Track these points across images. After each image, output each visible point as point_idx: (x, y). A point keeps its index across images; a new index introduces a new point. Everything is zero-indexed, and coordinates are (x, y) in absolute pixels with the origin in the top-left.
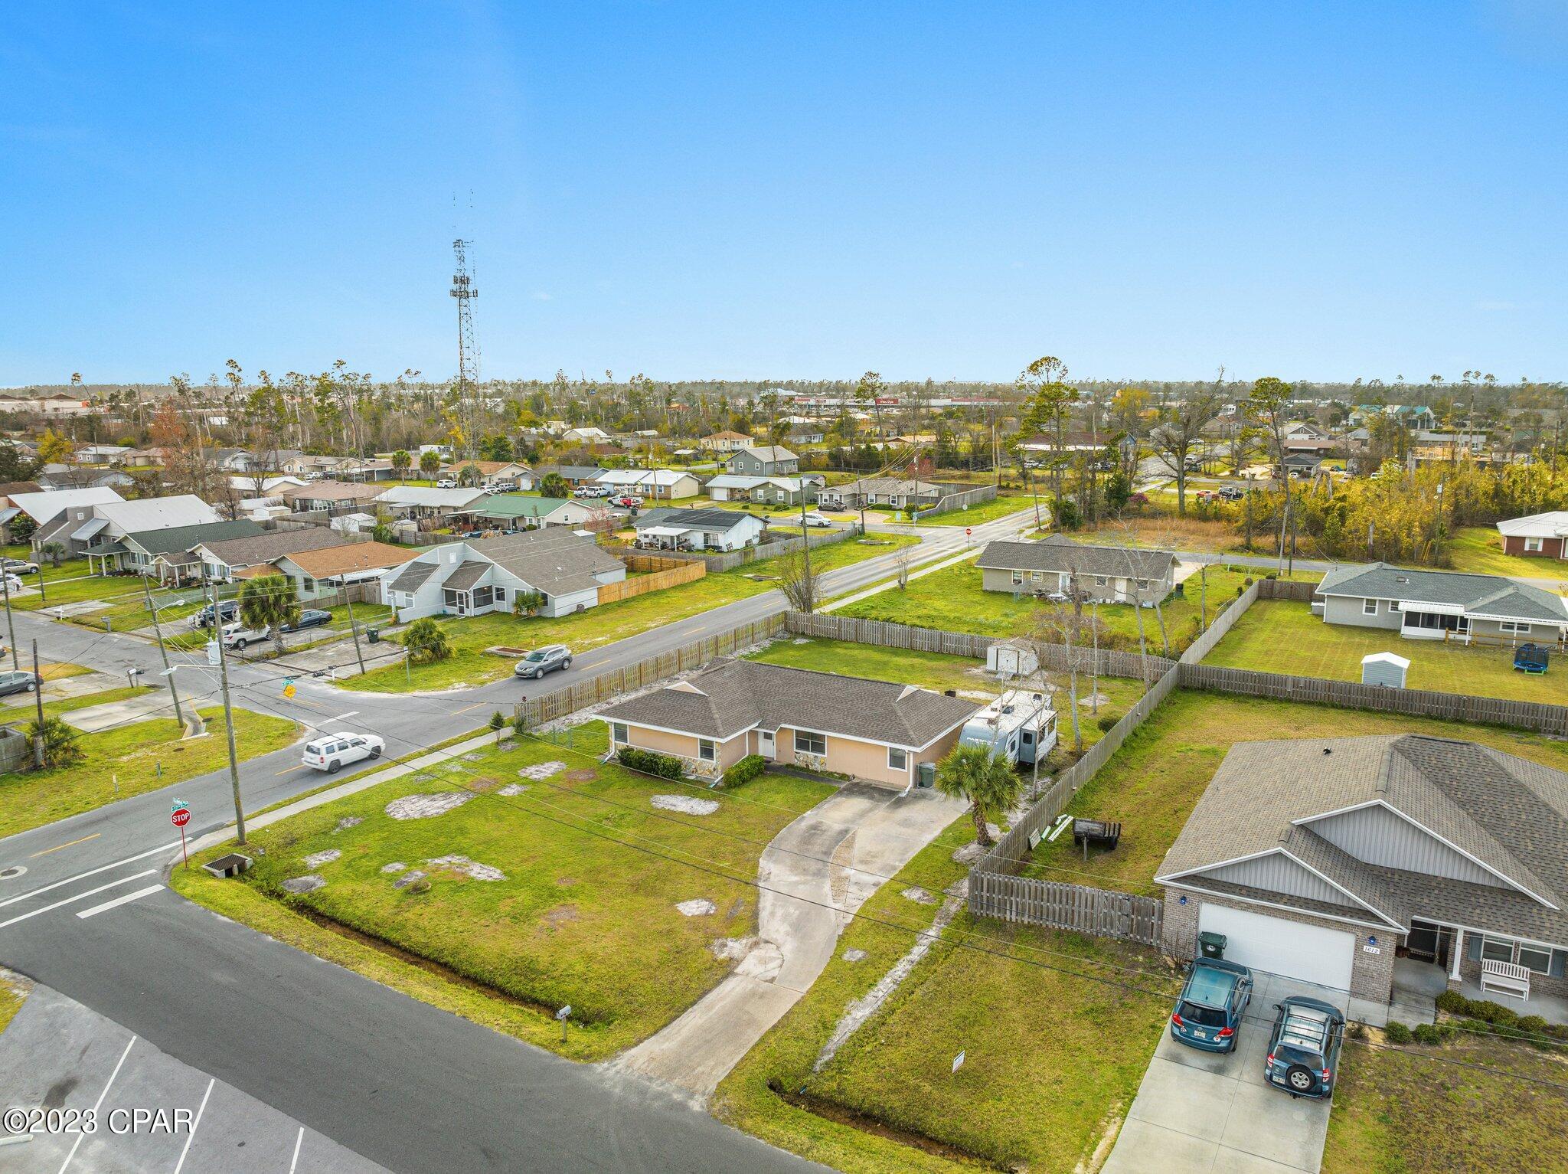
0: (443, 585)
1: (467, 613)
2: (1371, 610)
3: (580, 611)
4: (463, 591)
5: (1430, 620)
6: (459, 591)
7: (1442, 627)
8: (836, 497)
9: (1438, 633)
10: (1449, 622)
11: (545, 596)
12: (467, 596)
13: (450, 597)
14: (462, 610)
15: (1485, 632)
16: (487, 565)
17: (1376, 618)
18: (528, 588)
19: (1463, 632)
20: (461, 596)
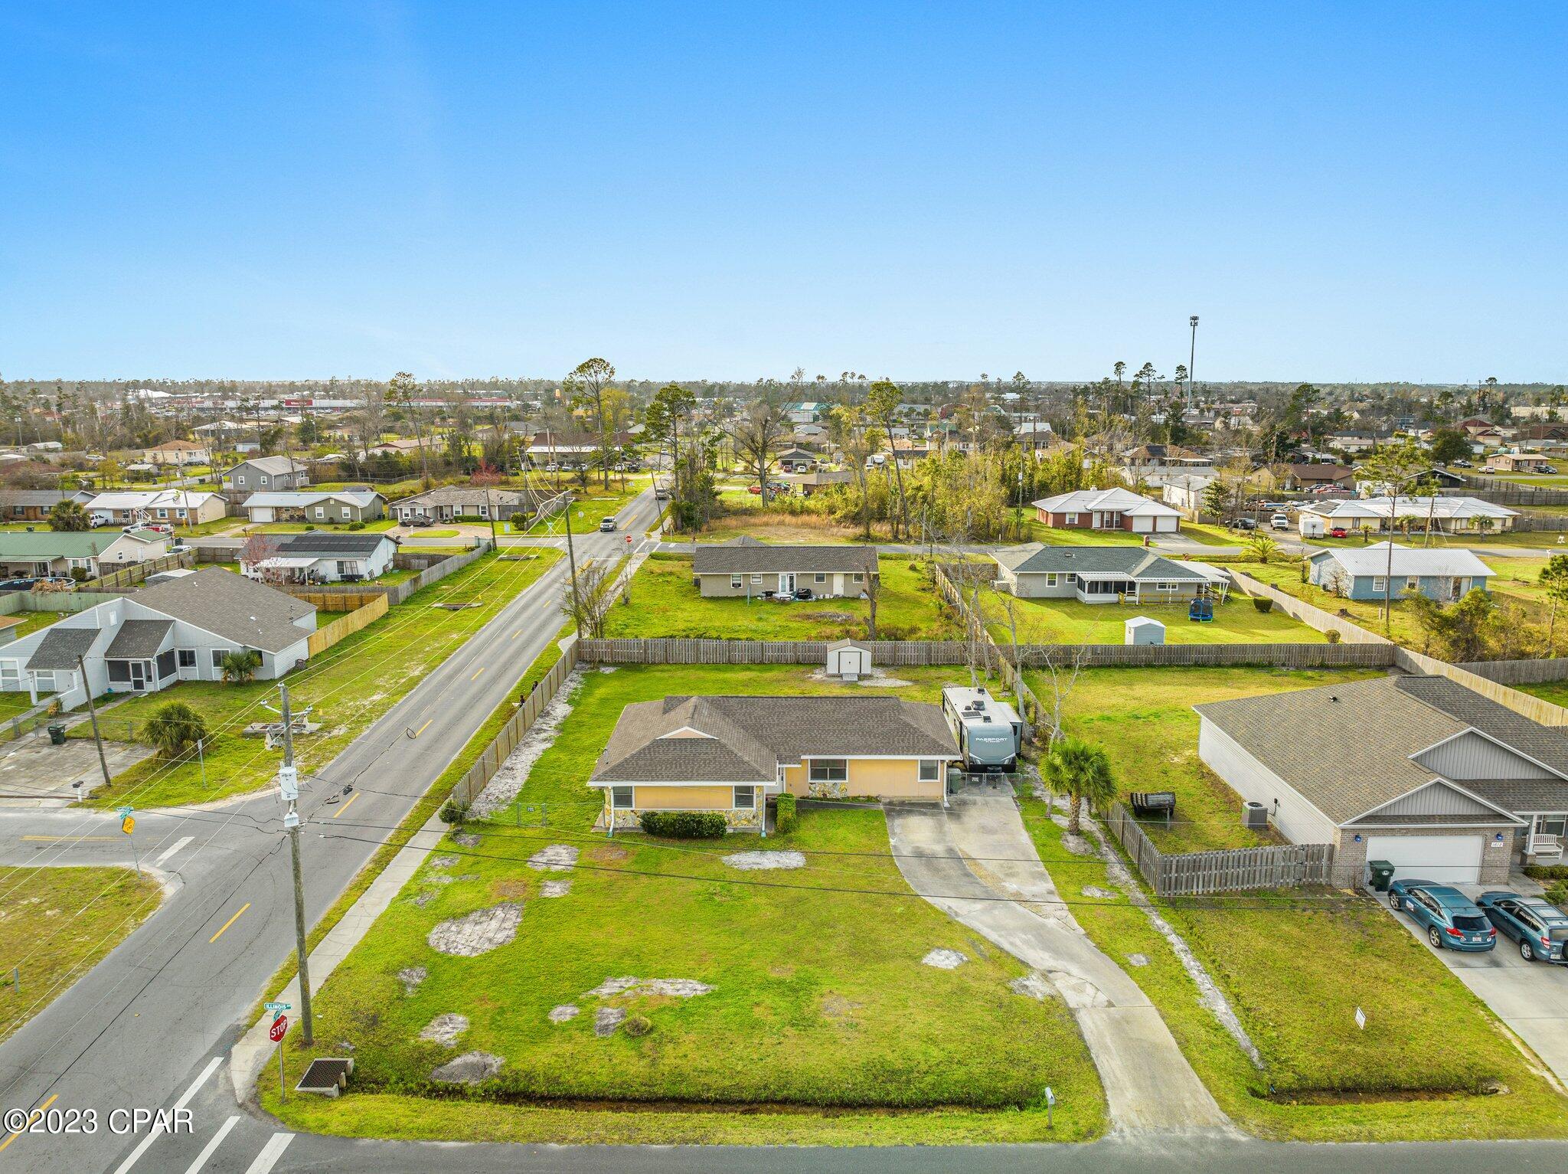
0: (106, 655)
1: (149, 687)
2: (1051, 583)
3: (300, 666)
4: (141, 661)
5: (1106, 587)
6: (132, 661)
7: (1116, 592)
8: (419, 511)
9: (1112, 597)
10: (1120, 587)
11: (260, 654)
12: (148, 664)
13: (118, 670)
14: (139, 685)
15: (1148, 592)
16: (168, 623)
17: (1056, 590)
18: (233, 646)
19: (1133, 594)
20: (137, 667)
